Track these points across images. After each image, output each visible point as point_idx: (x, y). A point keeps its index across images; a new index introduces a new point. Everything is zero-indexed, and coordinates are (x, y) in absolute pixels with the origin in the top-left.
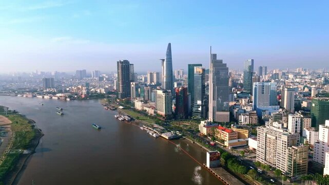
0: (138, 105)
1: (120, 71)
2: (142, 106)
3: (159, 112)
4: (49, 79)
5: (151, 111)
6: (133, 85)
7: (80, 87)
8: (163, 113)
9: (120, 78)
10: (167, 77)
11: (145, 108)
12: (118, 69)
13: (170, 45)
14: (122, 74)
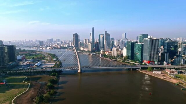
0: (82, 49)
1: (74, 37)
2: (83, 49)
3: (89, 50)
4: (41, 42)
5: (86, 50)
6: (79, 43)
7: (56, 45)
8: (91, 50)
9: (74, 40)
10: (92, 40)
11: (84, 50)
12: (73, 37)
13: (93, 27)
14: (75, 39)
